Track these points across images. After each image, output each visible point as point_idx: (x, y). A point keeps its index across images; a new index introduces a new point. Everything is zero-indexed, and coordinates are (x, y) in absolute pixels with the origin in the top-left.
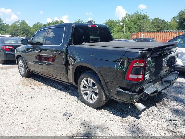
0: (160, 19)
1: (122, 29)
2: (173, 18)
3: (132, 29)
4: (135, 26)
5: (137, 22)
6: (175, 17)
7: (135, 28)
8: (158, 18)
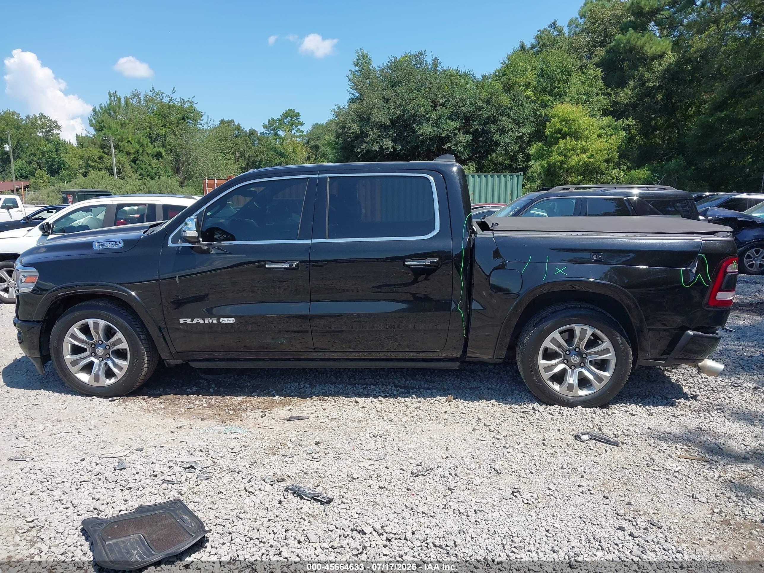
0: (239, 125)
1: (101, 158)
2: (267, 123)
3: (144, 158)
4: (157, 150)
5: (162, 132)
6: (273, 119)
7: (158, 155)
8: (233, 121)
